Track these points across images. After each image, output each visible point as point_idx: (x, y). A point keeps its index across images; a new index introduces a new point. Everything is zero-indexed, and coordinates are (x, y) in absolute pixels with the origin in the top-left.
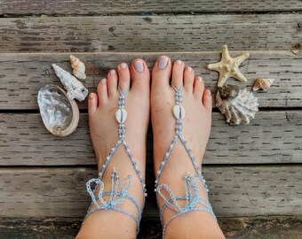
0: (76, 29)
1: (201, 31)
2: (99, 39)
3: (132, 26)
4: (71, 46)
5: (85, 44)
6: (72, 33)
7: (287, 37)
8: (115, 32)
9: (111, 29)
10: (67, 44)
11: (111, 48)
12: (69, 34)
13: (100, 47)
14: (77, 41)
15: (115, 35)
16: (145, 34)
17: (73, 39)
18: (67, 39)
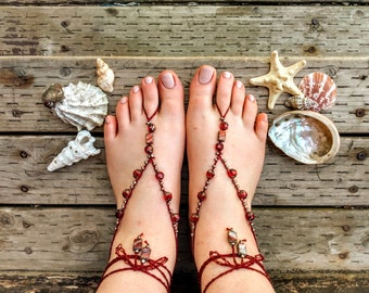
0: (18, 23)
1: (182, 27)
2: (49, 37)
3: (92, 20)
4: (14, 46)
5: (32, 44)
6: (14, 29)
7: (299, 38)
8: (70, 27)
9: (65, 24)
10: (8, 43)
11: (65, 49)
12: (10, 29)
13: (50, 48)
14: (21, 40)
15: (69, 32)
16: (109, 31)
17: (15, 36)
18: (7, 37)
